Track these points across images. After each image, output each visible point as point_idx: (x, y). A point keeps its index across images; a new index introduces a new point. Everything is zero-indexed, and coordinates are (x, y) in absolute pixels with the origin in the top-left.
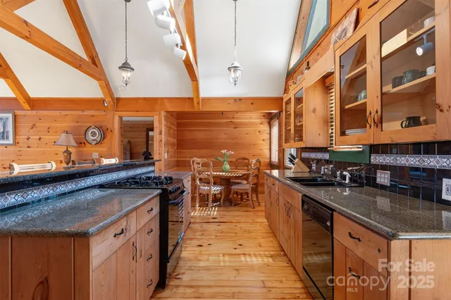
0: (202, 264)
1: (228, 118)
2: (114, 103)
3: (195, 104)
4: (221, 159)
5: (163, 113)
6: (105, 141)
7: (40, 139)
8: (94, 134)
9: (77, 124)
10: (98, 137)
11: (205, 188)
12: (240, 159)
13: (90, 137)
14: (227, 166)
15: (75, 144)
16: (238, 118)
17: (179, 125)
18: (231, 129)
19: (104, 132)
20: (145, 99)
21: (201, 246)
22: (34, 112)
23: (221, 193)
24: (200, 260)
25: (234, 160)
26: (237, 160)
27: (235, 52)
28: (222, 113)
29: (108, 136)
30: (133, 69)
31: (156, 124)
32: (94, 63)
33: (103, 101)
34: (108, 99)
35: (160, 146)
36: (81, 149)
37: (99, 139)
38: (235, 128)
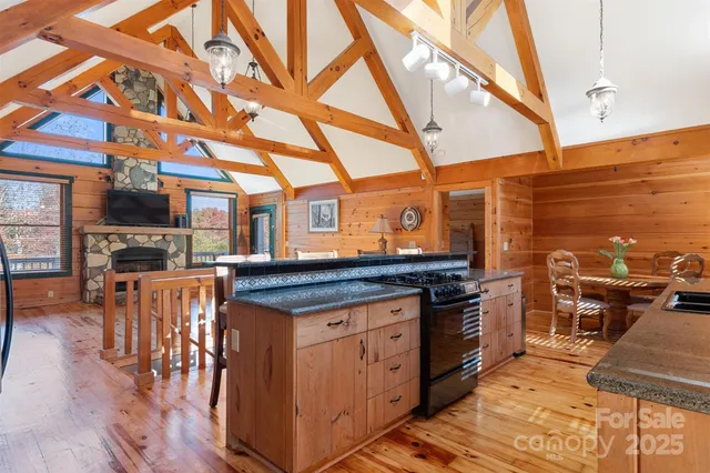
0: (499, 410)
1: (638, 175)
2: (432, 175)
3: (550, 160)
4: (609, 255)
5: (499, 182)
6: (423, 226)
7: (359, 226)
8: (410, 217)
9: (394, 206)
10: (414, 222)
11: (566, 303)
12: (664, 254)
13: (407, 222)
14: (622, 268)
15: (390, 231)
16: (658, 174)
17: (536, 197)
18: (644, 197)
19: (421, 214)
20: (472, 164)
21: (516, 387)
22: (354, 196)
23: (601, 315)
24: (499, 404)
25: (650, 256)
26: (657, 256)
27: (602, 62)
28: (615, 168)
29: (426, 220)
30: (440, 129)
31: (488, 199)
32: (405, 130)
33: (418, 173)
34: (425, 171)
35: (494, 231)
36: (400, 237)
37: (415, 224)
38: (653, 193)
